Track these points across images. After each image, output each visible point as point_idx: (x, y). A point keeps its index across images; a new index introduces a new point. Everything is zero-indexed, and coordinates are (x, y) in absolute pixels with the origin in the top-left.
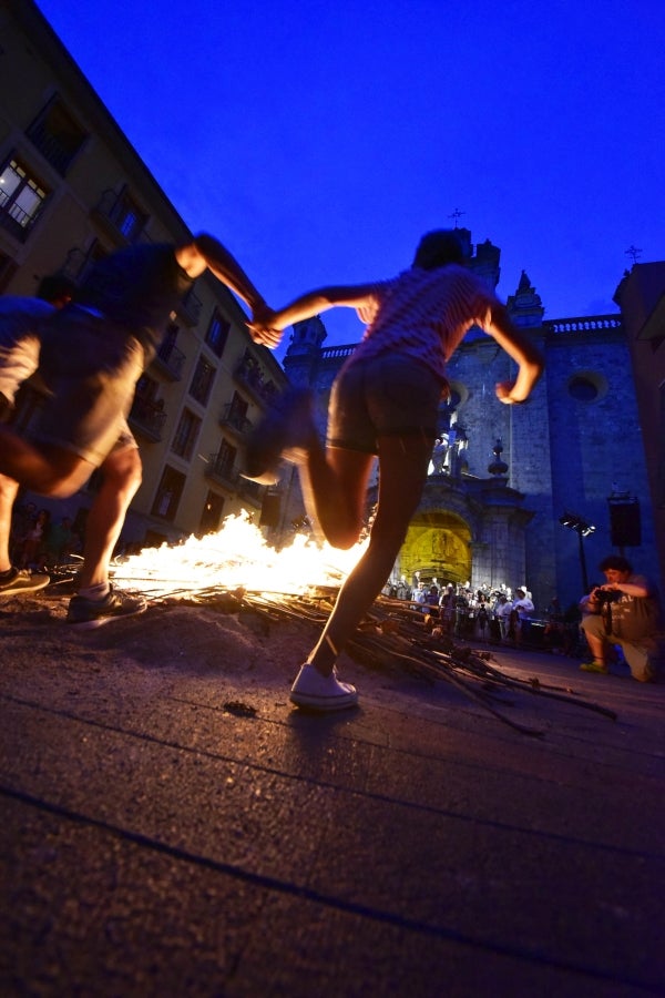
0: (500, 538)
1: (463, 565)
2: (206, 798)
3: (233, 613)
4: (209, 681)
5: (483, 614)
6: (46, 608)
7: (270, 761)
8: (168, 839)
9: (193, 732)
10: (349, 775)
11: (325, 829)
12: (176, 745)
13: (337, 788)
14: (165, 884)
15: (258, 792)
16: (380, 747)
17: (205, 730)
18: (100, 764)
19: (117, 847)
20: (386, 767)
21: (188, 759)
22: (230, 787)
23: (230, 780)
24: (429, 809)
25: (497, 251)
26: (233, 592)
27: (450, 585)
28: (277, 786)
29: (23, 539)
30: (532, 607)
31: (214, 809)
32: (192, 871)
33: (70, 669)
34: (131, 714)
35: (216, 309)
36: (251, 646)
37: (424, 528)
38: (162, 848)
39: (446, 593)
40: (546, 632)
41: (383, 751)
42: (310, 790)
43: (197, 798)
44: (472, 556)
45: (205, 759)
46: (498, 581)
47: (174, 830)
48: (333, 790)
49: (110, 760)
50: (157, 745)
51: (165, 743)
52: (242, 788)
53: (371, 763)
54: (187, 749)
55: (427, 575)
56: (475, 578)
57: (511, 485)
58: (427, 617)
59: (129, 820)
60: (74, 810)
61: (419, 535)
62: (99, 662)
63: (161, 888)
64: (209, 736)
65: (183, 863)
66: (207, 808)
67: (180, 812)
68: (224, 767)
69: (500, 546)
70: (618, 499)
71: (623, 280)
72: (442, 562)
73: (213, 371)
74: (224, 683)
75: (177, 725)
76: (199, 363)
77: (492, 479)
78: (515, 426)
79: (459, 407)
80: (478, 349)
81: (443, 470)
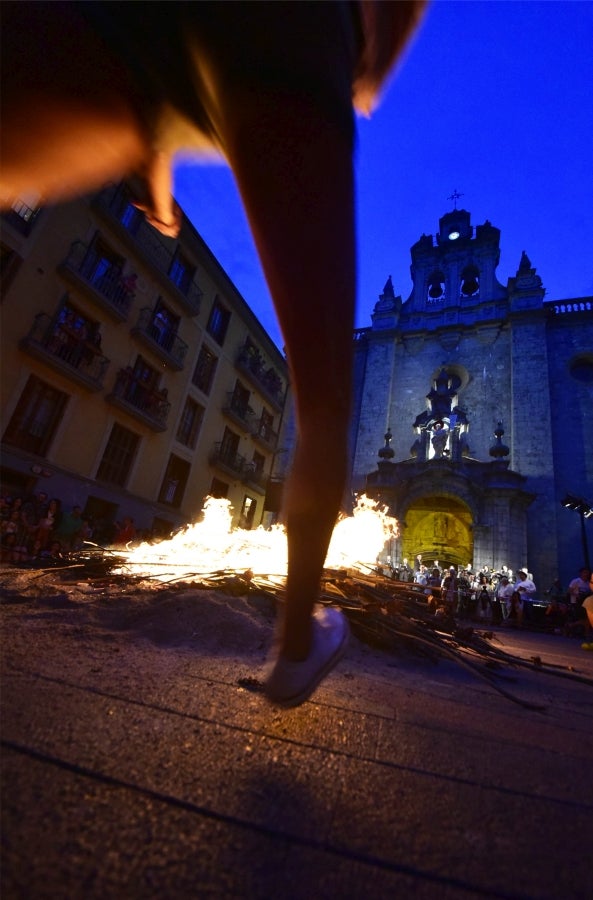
0: (502, 521)
1: (465, 548)
2: (227, 764)
3: (242, 595)
4: (221, 659)
5: (485, 596)
6: (63, 592)
7: (285, 731)
8: (195, 799)
9: (211, 706)
10: (359, 744)
11: (340, 792)
12: (196, 717)
13: (349, 756)
14: (195, 838)
15: (275, 759)
16: (388, 719)
17: (223, 704)
18: (127, 734)
19: (150, 807)
20: (394, 738)
21: (208, 730)
22: (249, 755)
23: (248, 749)
24: (436, 776)
25: (497, 233)
26: (241, 575)
27: (452, 568)
28: (293, 753)
29: (35, 527)
30: (534, 588)
31: (235, 774)
32: (219, 827)
33: (92, 649)
34: (152, 689)
35: (217, 297)
36: (260, 626)
37: (424, 512)
38: (190, 808)
39: (448, 575)
40: (547, 613)
41: (391, 723)
42: (324, 758)
43: (219, 764)
44: (473, 539)
45: (224, 729)
46: (500, 563)
47: (200, 791)
48: (345, 757)
49: (135, 730)
50: (179, 717)
51: (185, 715)
52: (260, 755)
53: (381, 734)
54: (206, 721)
55: (429, 558)
56: (477, 560)
57: (513, 467)
58: (430, 598)
59: (158, 783)
60: (107, 774)
61: (421, 518)
62: (117, 642)
63: (192, 842)
64: (225, 709)
65: (210, 820)
66: (229, 773)
67: (205, 776)
68: (243, 737)
69: (501, 529)
72: (443, 545)
73: (215, 360)
74: (236, 661)
75: (195, 699)
76: (201, 352)
77: (493, 463)
78: (516, 408)
79: (460, 391)
80: (478, 332)
81: (444, 454)
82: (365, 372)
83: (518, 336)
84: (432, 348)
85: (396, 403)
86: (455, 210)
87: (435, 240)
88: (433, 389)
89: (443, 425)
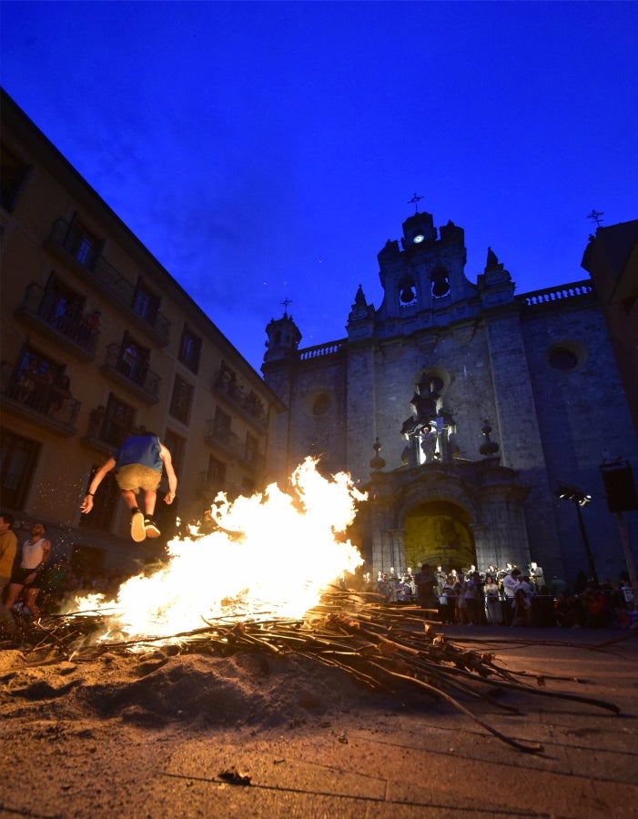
0: (500, 517)
25: (460, 232)
35: (186, 325)
44: (475, 539)
56: (481, 560)
57: (504, 463)
61: (420, 525)
69: (500, 526)
70: (609, 466)
71: (589, 246)
72: (446, 548)
73: (191, 388)
76: (176, 381)
77: (484, 461)
78: (500, 404)
79: (443, 392)
80: (455, 332)
81: (436, 457)
82: (346, 384)
83: (494, 332)
84: (411, 353)
85: (381, 412)
86: (417, 213)
87: (400, 244)
88: (416, 394)
89: (430, 429)
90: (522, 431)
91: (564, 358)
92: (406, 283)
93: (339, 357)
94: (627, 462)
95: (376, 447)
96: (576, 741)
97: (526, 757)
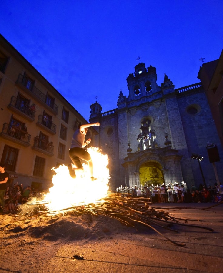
0: (172, 166)
25: (155, 69)
35: (63, 107)
37: (146, 168)
46: (174, 181)
55: (150, 183)
57: (173, 148)
69: (172, 169)
70: (209, 147)
71: (200, 70)
72: (154, 178)
73: (66, 129)
76: (61, 126)
77: (166, 147)
78: (171, 127)
79: (151, 125)
80: (154, 104)
81: (149, 147)
82: (118, 124)
83: (168, 103)
84: (139, 112)
85: (130, 133)
86: (139, 63)
87: (134, 75)
88: (142, 126)
89: (147, 138)
90: (179, 136)
91: (192, 110)
92: (136, 88)
93: (115, 115)
94: (216, 145)
95: (129, 145)
96: (198, 242)
97: (180, 248)
